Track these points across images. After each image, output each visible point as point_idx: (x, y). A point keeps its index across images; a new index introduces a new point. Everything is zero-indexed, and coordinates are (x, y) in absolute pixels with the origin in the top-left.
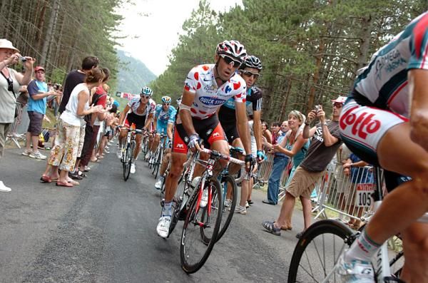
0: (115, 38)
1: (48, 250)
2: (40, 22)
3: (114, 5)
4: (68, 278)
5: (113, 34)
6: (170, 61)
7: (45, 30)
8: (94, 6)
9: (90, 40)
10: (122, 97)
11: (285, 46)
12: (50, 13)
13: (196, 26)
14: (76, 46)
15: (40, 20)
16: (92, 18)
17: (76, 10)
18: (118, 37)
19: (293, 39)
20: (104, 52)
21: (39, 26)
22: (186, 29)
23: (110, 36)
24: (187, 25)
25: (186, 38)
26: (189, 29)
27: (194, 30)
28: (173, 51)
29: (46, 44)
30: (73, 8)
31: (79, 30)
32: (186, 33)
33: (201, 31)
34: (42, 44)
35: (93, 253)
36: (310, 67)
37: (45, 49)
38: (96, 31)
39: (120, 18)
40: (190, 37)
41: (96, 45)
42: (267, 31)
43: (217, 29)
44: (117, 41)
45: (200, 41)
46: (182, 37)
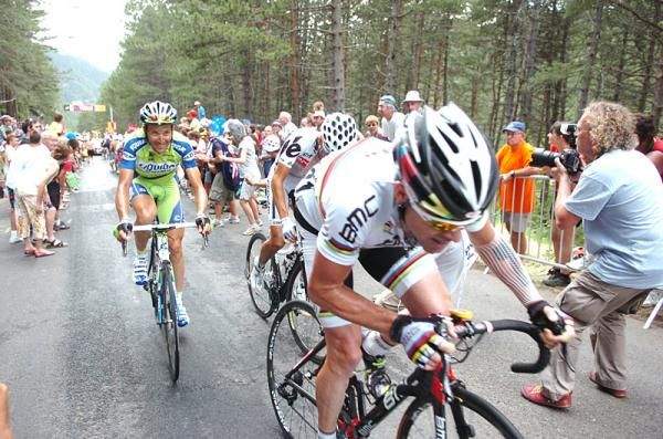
0: (42, 40)
5: (39, 35)
6: (121, 55)
10: (72, 109)
11: (252, 28)
13: (141, 8)
18: (45, 38)
19: (259, 19)
22: (130, 14)
23: (35, 38)
24: (130, 7)
25: (134, 25)
26: (134, 13)
27: (140, 13)
28: (121, 43)
32: (131, 19)
33: (149, 12)
36: (285, 48)
38: (18, 41)
39: (41, 13)
40: (137, 22)
42: (229, 14)
44: (46, 43)
45: (151, 26)
46: (127, 24)
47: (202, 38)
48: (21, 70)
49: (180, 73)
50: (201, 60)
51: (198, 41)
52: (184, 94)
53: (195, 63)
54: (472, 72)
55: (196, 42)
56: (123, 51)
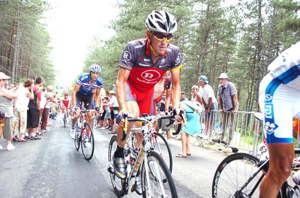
1: (29, 182)
2: (9, 56)
3: (48, 41)
4: (41, 195)
5: (50, 56)
6: (83, 67)
7: (12, 59)
8: (38, 44)
9: (38, 62)
10: (59, 88)
12: (14, 50)
13: (94, 48)
14: (30, 65)
15: (9, 54)
16: (37, 50)
17: (28, 47)
20: (46, 67)
21: (9, 58)
23: (49, 58)
24: (89, 47)
26: (91, 50)
27: (93, 50)
29: (14, 66)
30: (26, 45)
31: (31, 57)
32: (89, 52)
33: (97, 50)
34: (12, 67)
35: (54, 179)
37: (14, 69)
38: (40, 56)
40: (91, 53)
41: (42, 64)
43: (105, 48)
45: (97, 55)
46: (87, 54)
47: (118, 59)
48: (40, 69)
49: (107, 73)
50: (116, 69)
51: (116, 60)
52: (108, 84)
53: (114, 70)
54: (238, 80)
55: (115, 60)
56: (84, 65)
